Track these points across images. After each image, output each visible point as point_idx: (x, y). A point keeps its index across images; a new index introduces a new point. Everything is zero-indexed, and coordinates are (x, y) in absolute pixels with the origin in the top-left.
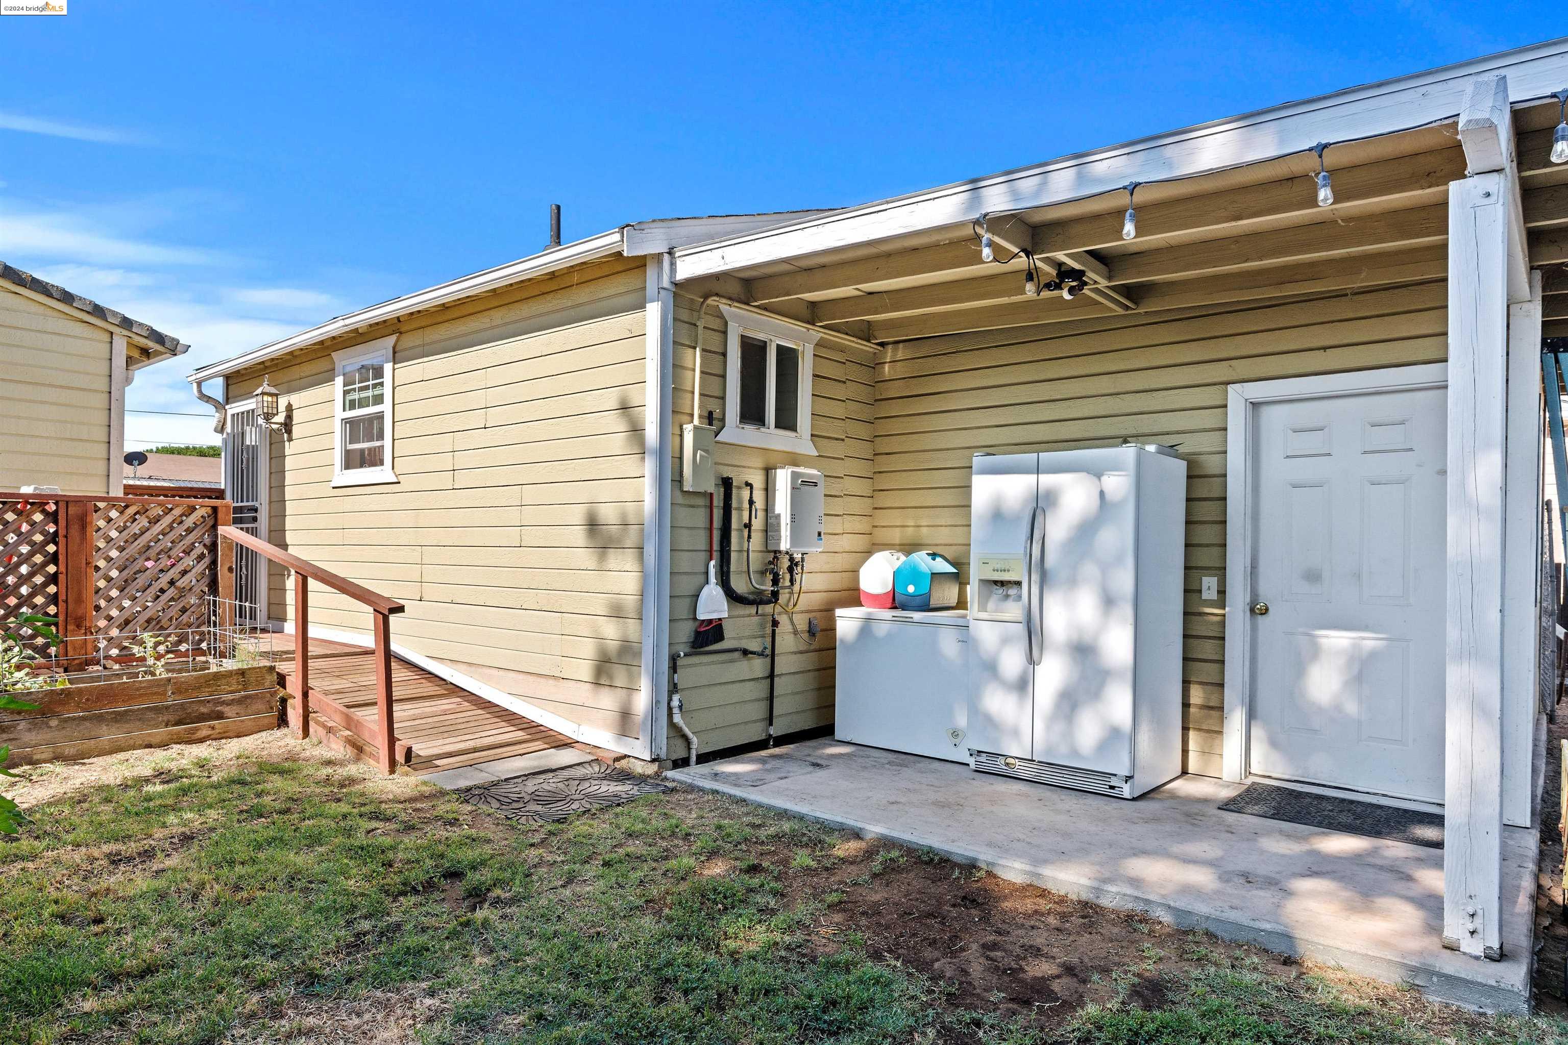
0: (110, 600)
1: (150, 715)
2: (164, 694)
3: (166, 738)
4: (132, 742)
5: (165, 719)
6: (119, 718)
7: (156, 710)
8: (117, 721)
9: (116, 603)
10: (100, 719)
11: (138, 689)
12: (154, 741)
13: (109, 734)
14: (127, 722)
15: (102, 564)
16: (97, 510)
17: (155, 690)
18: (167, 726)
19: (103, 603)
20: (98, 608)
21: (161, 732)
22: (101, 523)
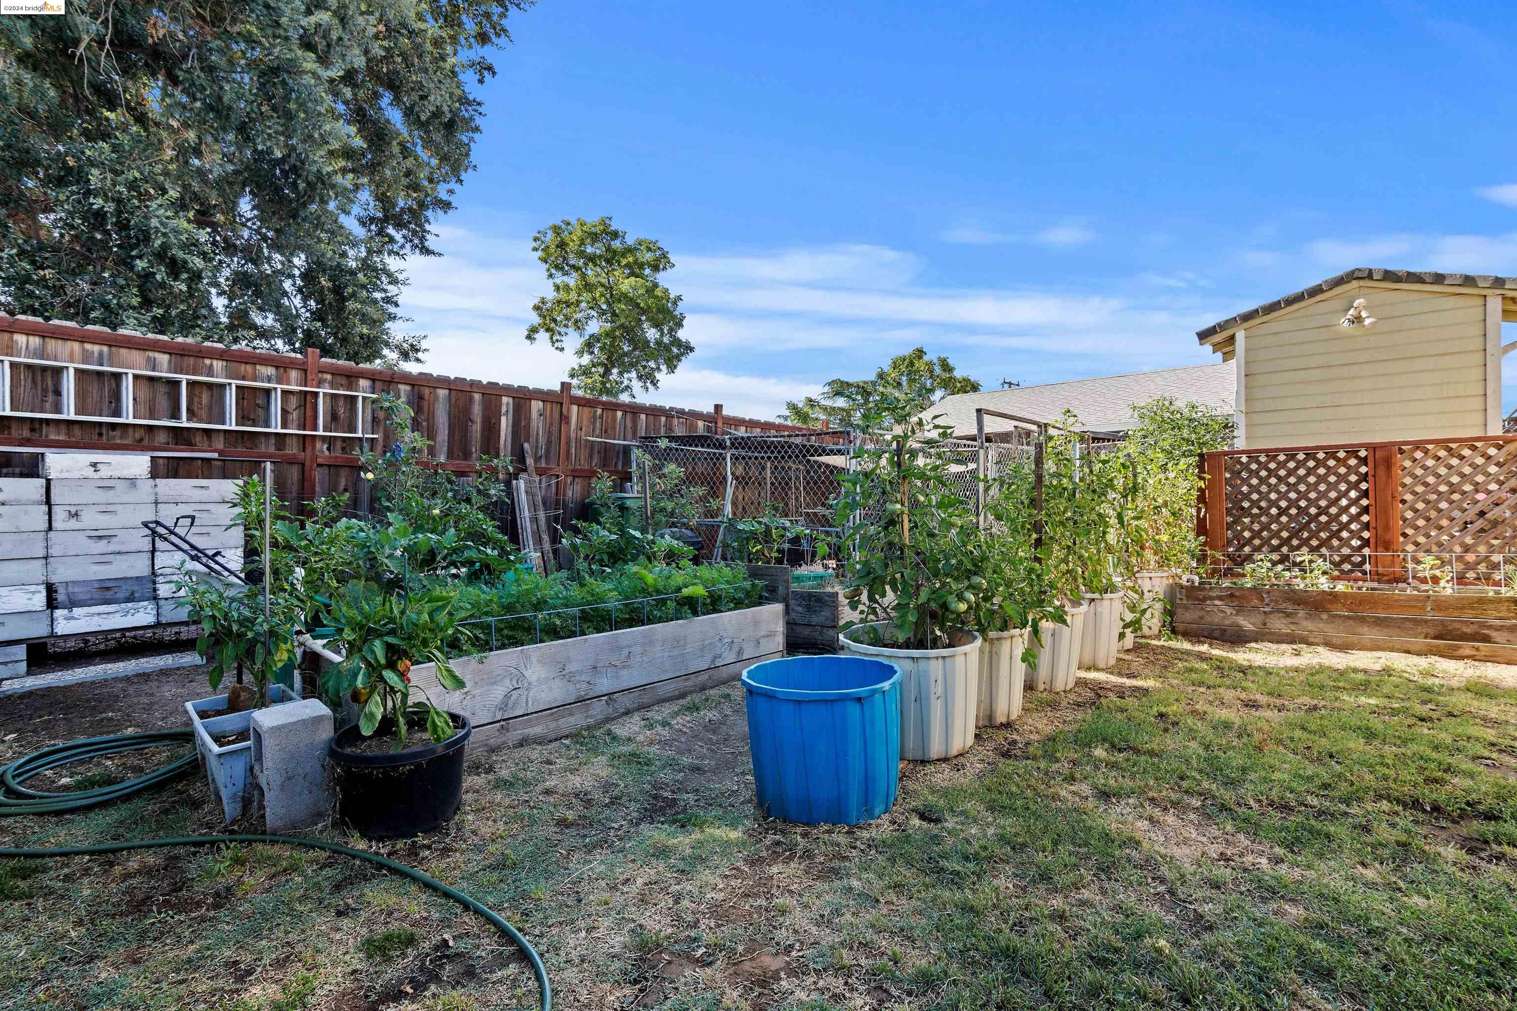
0: (1417, 528)
1: (1409, 625)
2: (1423, 608)
3: (1424, 649)
4: (1391, 645)
5: (1425, 631)
6: (1379, 623)
7: (1416, 622)
8: (1379, 625)
9: (1422, 532)
10: (1363, 620)
11: (1397, 601)
12: (1412, 648)
13: (1370, 634)
14: (1387, 626)
15: (1408, 497)
16: (1401, 452)
17: (1413, 603)
18: (1426, 637)
19: (1410, 531)
20: (1405, 535)
21: (1420, 642)
22: (1407, 464)
